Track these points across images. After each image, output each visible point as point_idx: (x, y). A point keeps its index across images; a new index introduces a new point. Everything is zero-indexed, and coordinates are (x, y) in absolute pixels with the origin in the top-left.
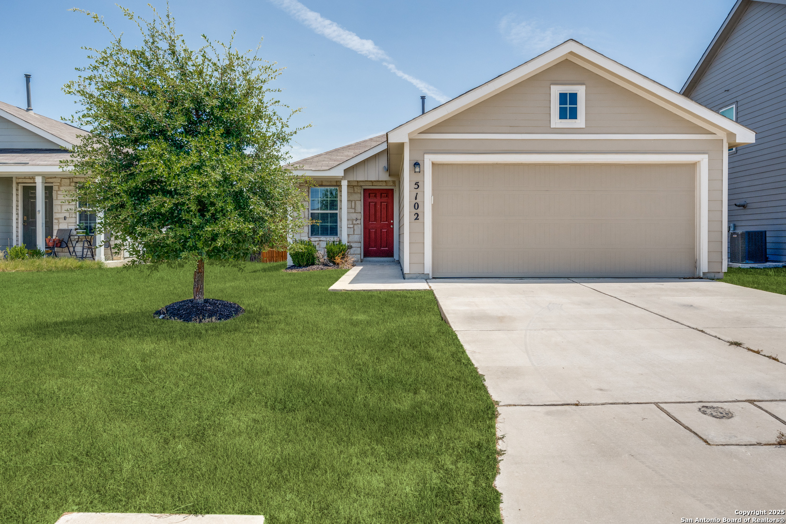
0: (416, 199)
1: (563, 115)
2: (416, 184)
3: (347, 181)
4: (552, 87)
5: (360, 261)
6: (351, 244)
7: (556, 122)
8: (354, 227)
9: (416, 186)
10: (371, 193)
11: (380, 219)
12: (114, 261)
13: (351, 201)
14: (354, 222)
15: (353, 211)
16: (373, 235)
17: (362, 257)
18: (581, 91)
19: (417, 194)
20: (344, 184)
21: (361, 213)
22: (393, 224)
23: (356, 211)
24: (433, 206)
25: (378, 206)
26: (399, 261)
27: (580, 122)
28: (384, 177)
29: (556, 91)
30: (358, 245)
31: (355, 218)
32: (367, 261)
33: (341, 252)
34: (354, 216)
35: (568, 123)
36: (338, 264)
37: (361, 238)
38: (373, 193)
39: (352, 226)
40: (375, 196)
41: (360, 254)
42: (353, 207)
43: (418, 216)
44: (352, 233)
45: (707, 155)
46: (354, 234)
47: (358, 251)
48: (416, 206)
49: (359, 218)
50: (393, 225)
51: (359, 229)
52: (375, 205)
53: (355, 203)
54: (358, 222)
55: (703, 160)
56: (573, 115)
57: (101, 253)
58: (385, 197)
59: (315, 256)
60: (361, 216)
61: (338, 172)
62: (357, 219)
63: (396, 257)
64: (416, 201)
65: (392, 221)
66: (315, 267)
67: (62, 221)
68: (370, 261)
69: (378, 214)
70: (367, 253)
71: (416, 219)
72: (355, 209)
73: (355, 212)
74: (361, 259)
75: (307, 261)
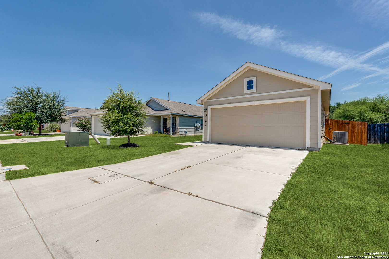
1: (248, 88)
2: (206, 115)
4: (245, 79)
7: (246, 91)
18: (255, 79)
19: (206, 118)
24: (211, 121)
27: (254, 90)
29: (246, 80)
35: (250, 91)
45: (310, 97)
48: (206, 121)
55: (308, 99)
56: (252, 88)
57: (172, 134)
67: (168, 126)
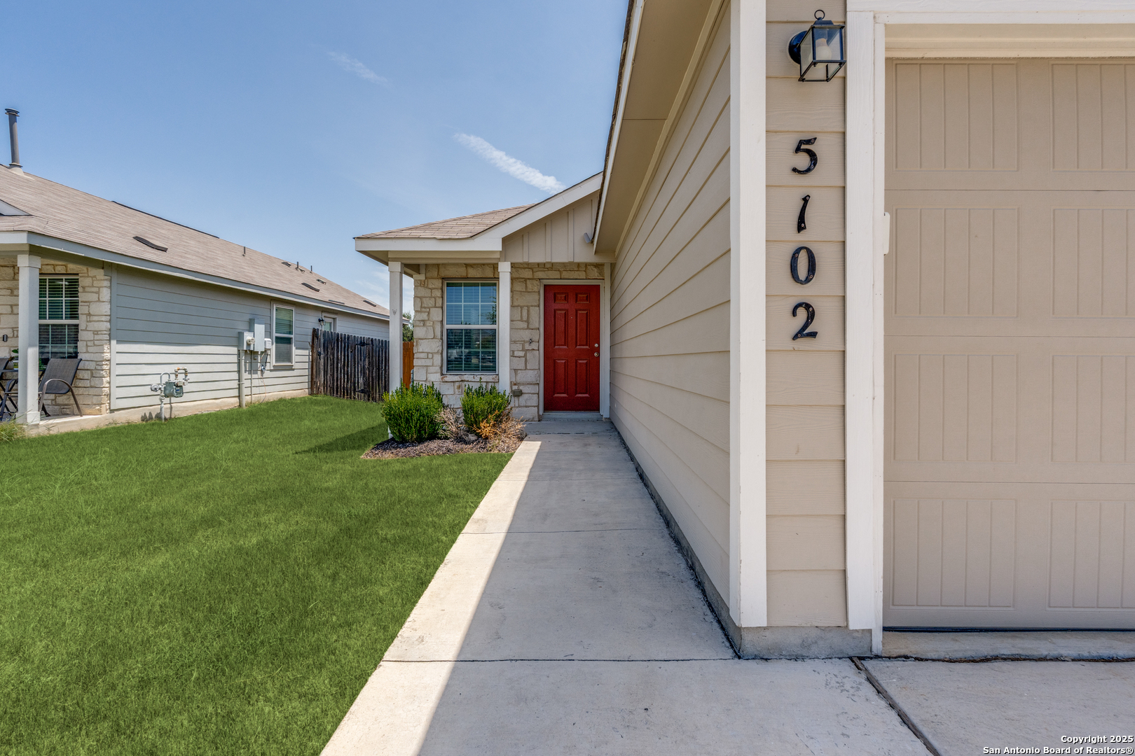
0: (801, 225)
2: (805, 146)
3: (509, 263)
5: (537, 419)
6: (521, 388)
8: (525, 356)
9: (803, 161)
10: (558, 293)
11: (574, 341)
12: (84, 417)
13: (522, 307)
14: (527, 346)
15: (525, 325)
16: (561, 371)
17: (541, 413)
19: (806, 200)
20: (505, 269)
21: (539, 329)
22: (598, 350)
23: (531, 327)
24: (892, 262)
25: (572, 318)
26: (609, 419)
28: (585, 255)
30: (534, 389)
31: (528, 339)
32: (549, 419)
33: (494, 410)
34: (526, 335)
36: (487, 438)
37: (539, 376)
38: (562, 293)
39: (522, 354)
40: (566, 299)
41: (538, 406)
42: (525, 318)
43: (811, 316)
44: (522, 366)
46: (526, 369)
47: (534, 400)
48: (803, 265)
49: (536, 338)
50: (599, 353)
51: (537, 360)
52: (566, 315)
53: (528, 311)
54: (534, 346)
57: (32, 413)
58: (584, 300)
59: (438, 420)
60: (539, 336)
61: (491, 244)
62: (531, 341)
63: (605, 411)
64: (804, 238)
65: (596, 345)
66: (434, 445)
67: (1, 343)
68: (555, 419)
69: (572, 331)
70: (551, 404)
71: (801, 334)
72: (528, 322)
73: (528, 328)
74: (539, 415)
75: (419, 431)
